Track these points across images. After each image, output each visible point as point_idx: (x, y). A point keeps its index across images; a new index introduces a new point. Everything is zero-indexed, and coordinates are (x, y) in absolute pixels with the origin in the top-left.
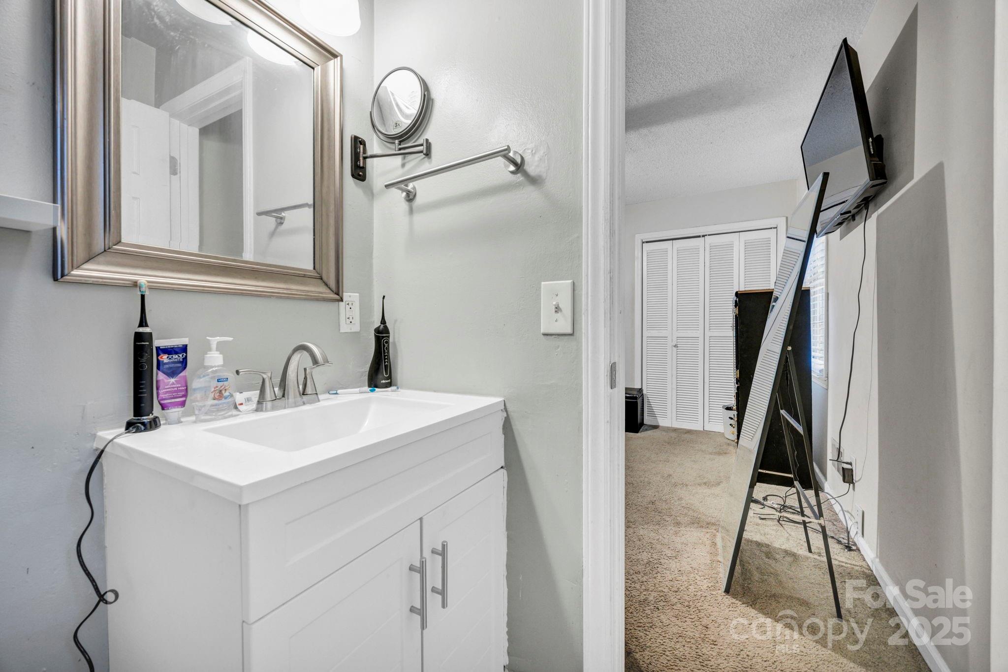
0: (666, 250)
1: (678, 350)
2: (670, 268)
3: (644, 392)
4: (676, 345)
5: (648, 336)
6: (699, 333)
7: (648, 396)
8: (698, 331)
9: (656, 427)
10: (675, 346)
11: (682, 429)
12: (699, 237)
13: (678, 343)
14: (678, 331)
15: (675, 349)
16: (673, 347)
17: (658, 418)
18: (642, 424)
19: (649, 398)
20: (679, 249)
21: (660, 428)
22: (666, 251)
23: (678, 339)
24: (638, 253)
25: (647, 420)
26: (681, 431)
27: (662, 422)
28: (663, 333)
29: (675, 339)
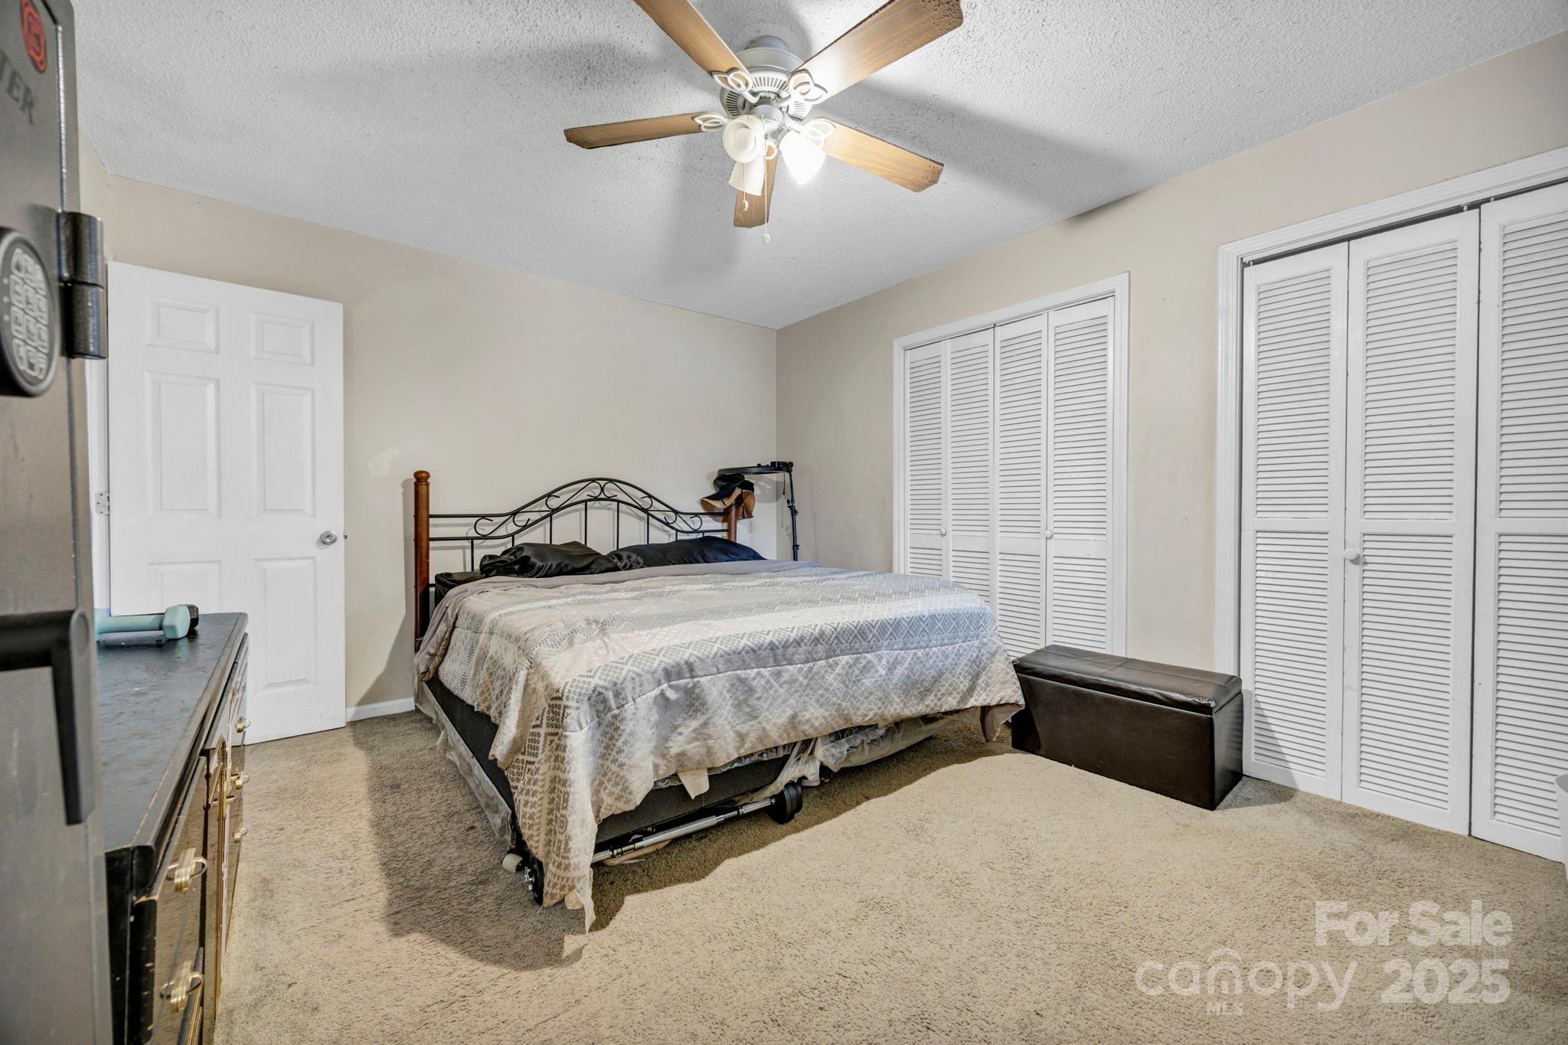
0: (1325, 274)
1: (1366, 574)
2: (1338, 326)
3: (1246, 686)
4: (1359, 557)
5: (1258, 529)
6: (1458, 523)
7: (1260, 699)
8: (1446, 515)
9: (1282, 793)
10: (1356, 561)
11: (1377, 816)
12: (1458, 210)
13: (1366, 552)
14: (1367, 515)
15: (1355, 570)
16: (1348, 563)
17: (1291, 765)
18: (1236, 775)
19: (1262, 706)
20: (1371, 264)
21: (1297, 799)
22: (1326, 276)
23: (1367, 538)
24: (1227, 297)
25: (1253, 763)
26: (1377, 824)
27: (1308, 781)
28: (1315, 521)
29: (1354, 538)
